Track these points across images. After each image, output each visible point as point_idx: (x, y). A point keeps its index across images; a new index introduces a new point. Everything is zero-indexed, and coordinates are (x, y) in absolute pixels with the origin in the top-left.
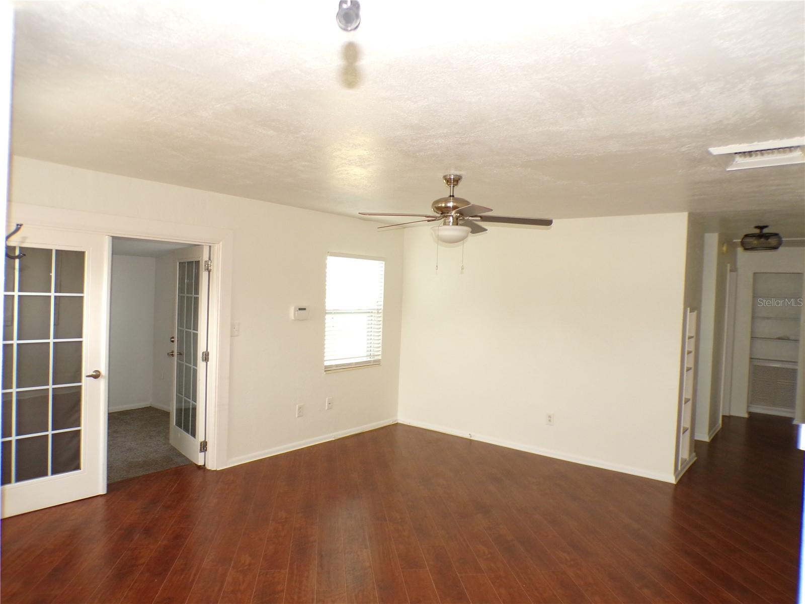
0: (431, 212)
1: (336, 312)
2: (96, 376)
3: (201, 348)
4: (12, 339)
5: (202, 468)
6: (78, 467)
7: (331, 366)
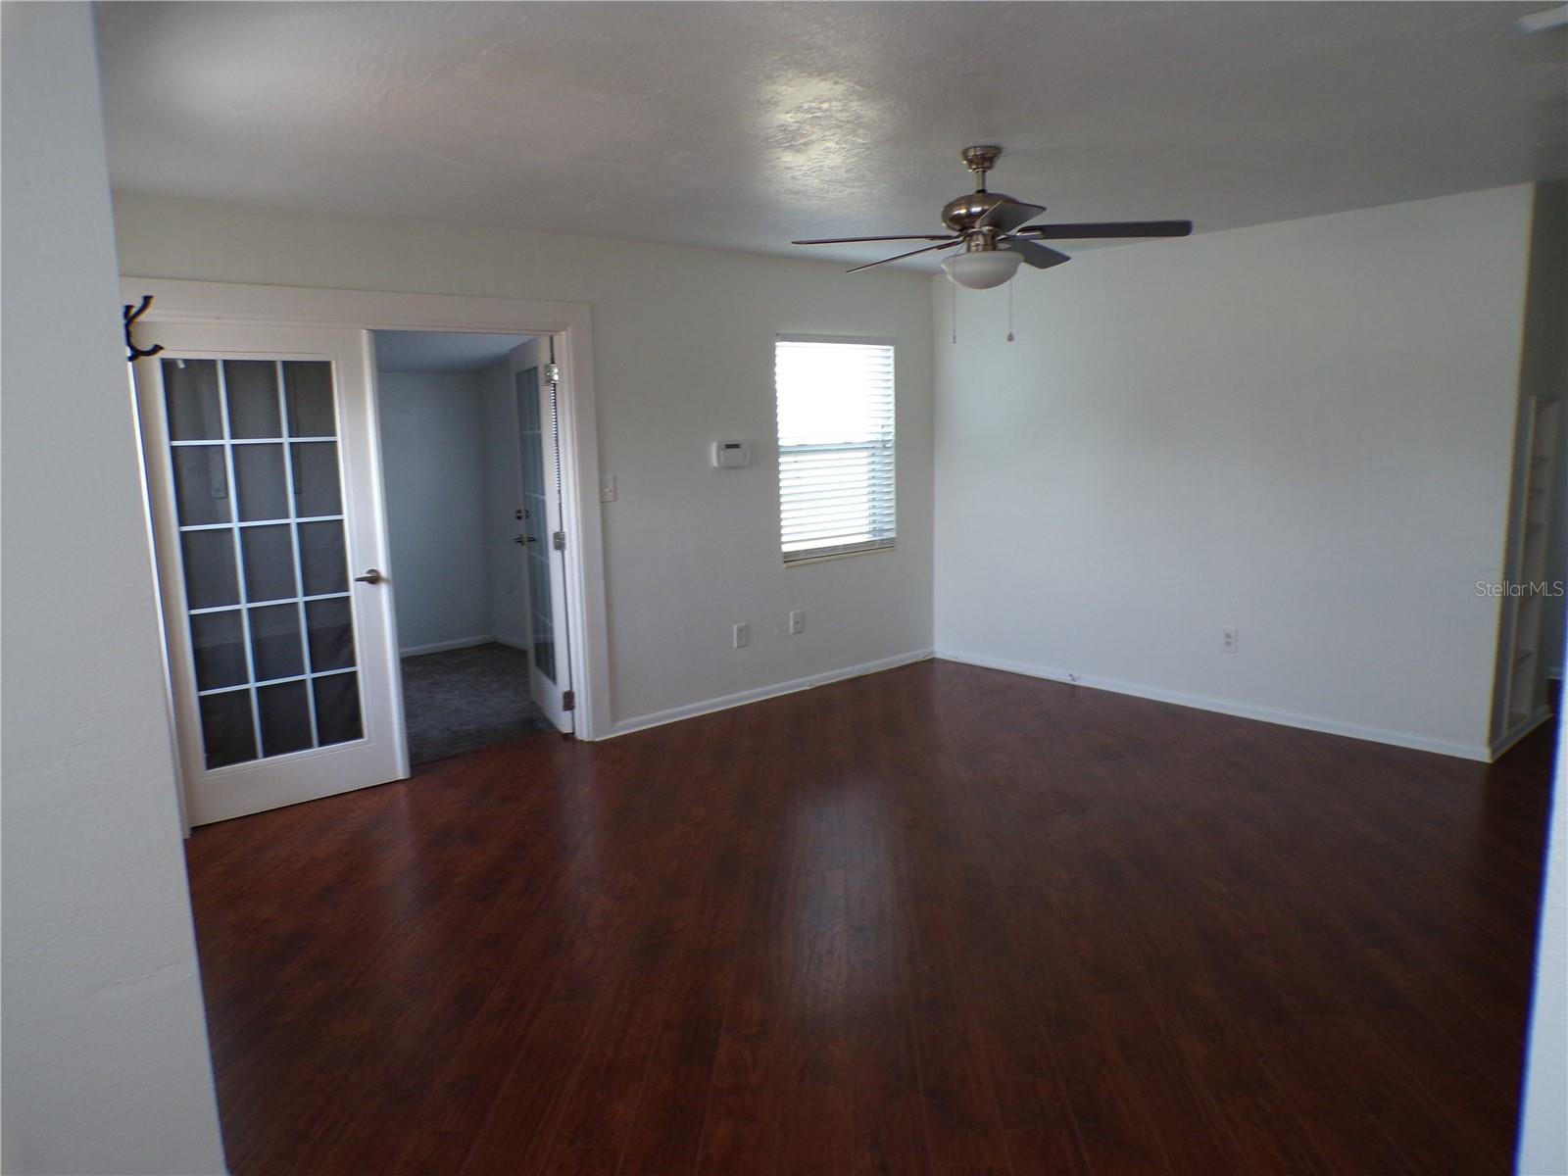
0: (943, 229)
1: (801, 450)
2: (373, 579)
3: (552, 527)
4: (229, 521)
5: (570, 737)
6: (357, 733)
7: (796, 553)
